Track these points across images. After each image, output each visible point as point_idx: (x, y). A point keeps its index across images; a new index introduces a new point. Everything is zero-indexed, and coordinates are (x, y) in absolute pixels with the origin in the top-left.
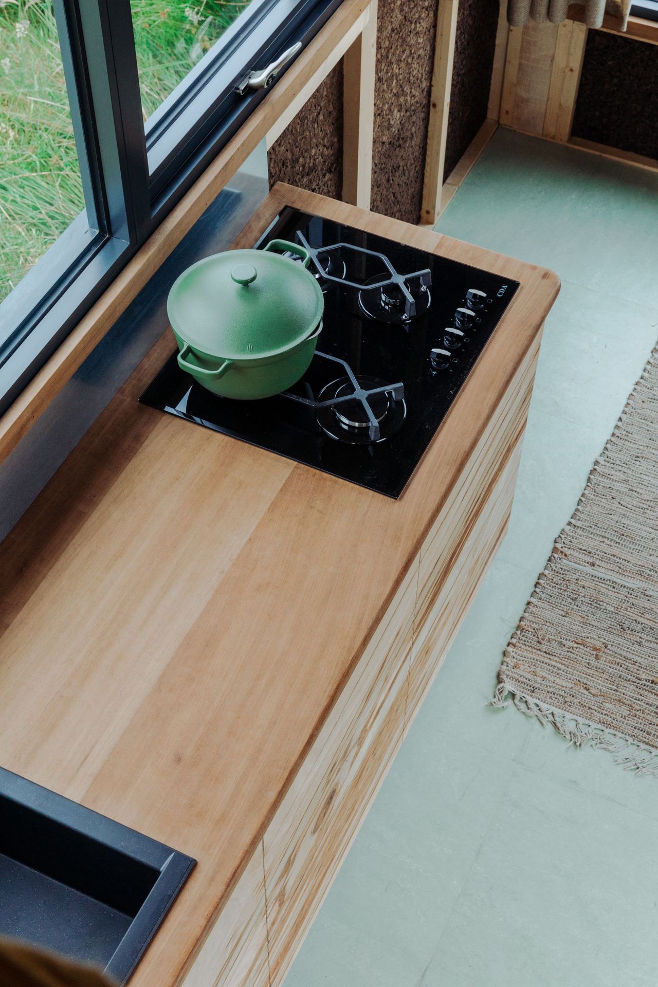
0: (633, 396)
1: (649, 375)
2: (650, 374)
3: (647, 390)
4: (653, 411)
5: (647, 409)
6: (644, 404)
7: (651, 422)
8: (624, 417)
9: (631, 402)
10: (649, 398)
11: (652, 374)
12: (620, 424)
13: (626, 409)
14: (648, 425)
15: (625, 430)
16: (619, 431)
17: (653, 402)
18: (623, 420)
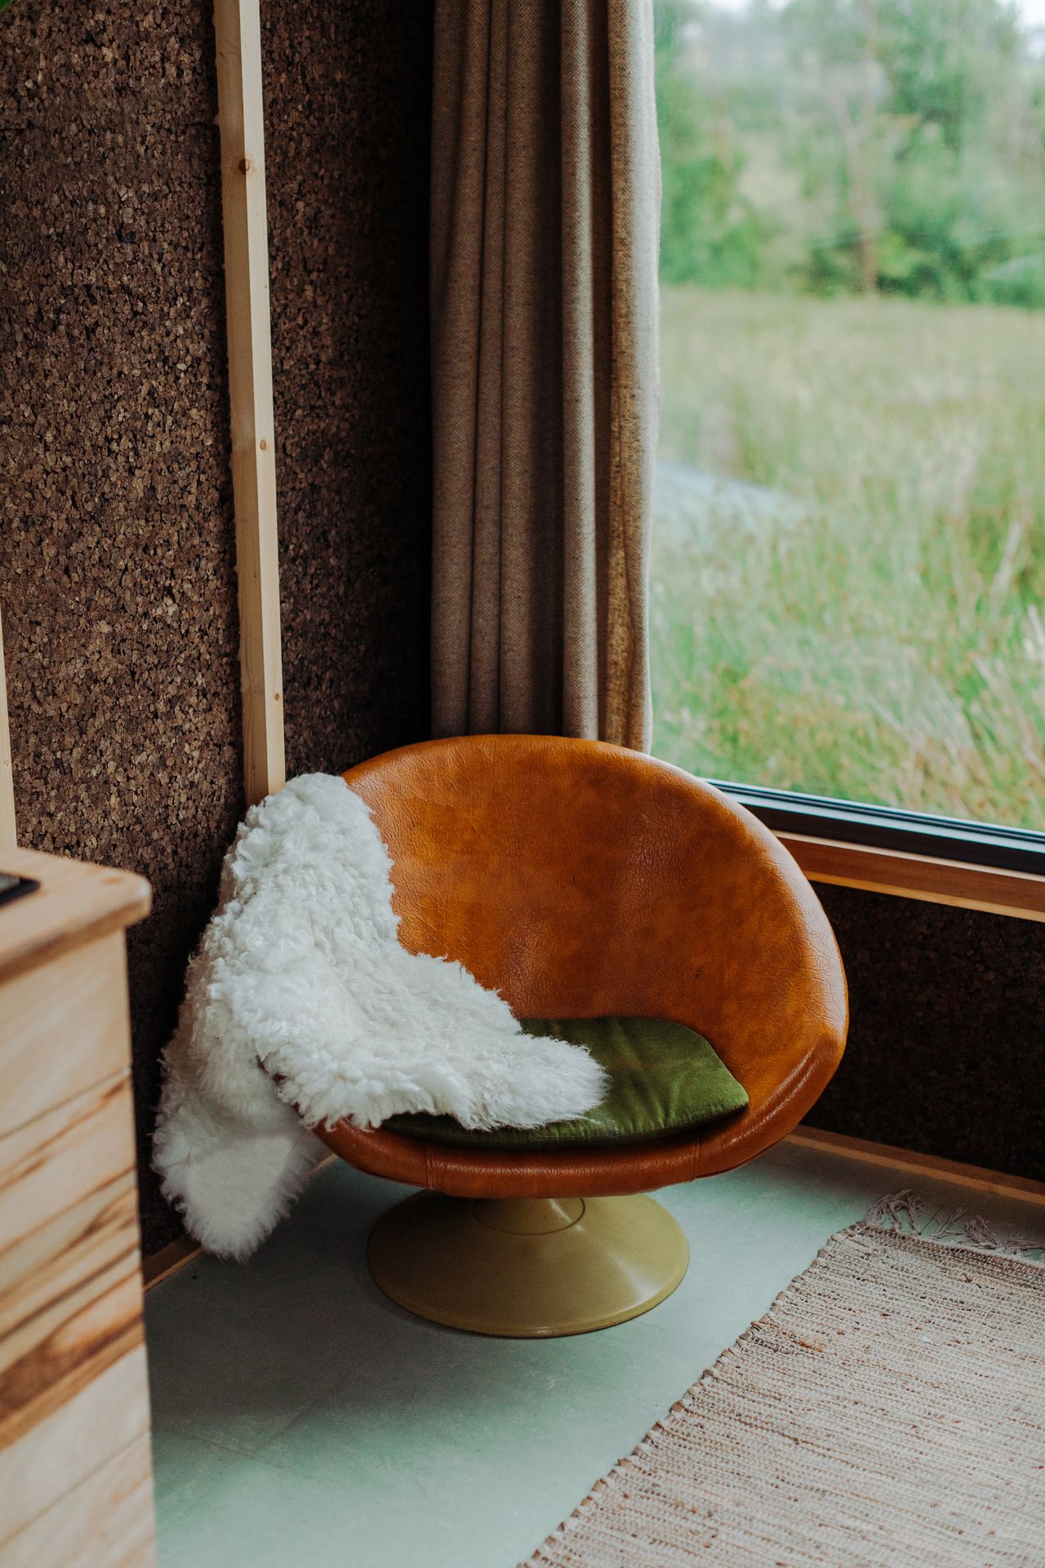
0: (604, 1483)
1: (653, 1448)
2: (657, 1447)
3: (640, 1475)
4: (644, 1516)
5: (630, 1510)
6: (628, 1501)
7: (634, 1536)
8: (572, 1524)
9: (596, 1496)
10: (640, 1490)
11: (660, 1447)
12: (558, 1535)
13: (582, 1509)
14: (623, 1541)
15: (565, 1547)
16: (552, 1548)
17: (648, 1498)
18: (566, 1529)
